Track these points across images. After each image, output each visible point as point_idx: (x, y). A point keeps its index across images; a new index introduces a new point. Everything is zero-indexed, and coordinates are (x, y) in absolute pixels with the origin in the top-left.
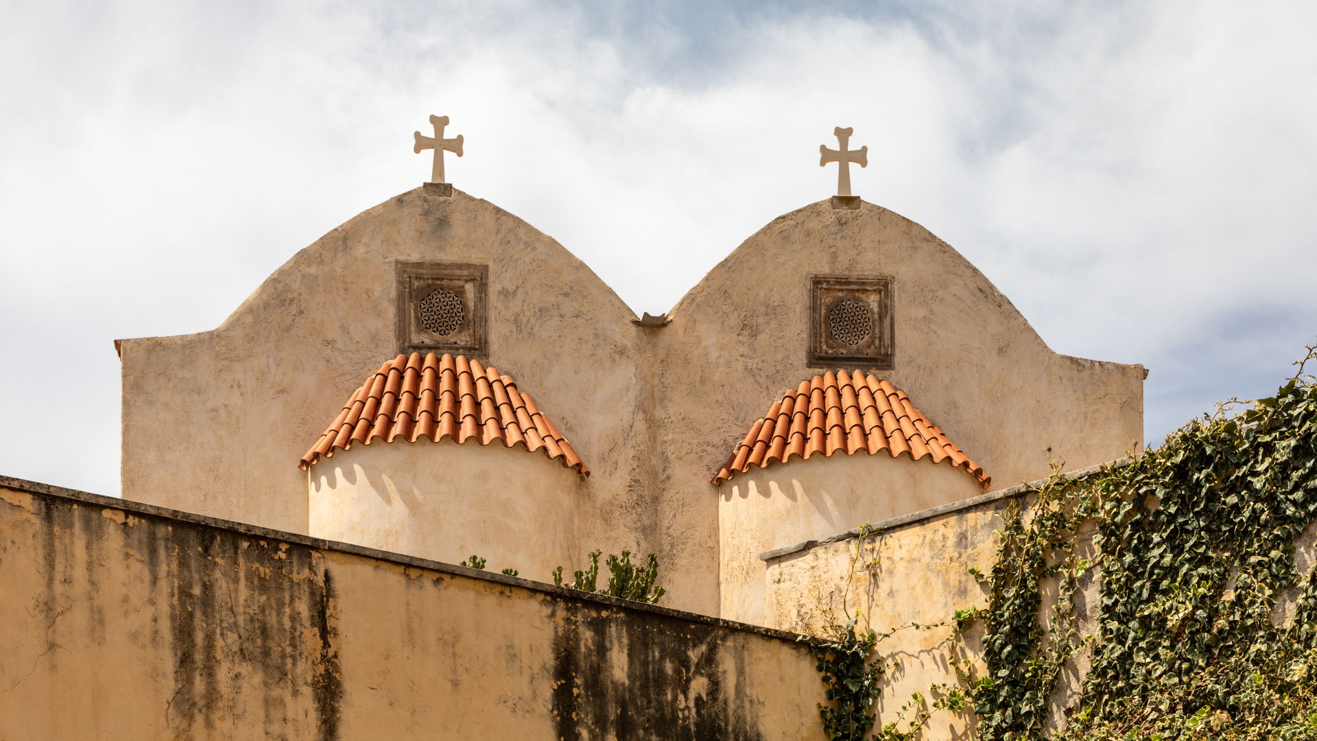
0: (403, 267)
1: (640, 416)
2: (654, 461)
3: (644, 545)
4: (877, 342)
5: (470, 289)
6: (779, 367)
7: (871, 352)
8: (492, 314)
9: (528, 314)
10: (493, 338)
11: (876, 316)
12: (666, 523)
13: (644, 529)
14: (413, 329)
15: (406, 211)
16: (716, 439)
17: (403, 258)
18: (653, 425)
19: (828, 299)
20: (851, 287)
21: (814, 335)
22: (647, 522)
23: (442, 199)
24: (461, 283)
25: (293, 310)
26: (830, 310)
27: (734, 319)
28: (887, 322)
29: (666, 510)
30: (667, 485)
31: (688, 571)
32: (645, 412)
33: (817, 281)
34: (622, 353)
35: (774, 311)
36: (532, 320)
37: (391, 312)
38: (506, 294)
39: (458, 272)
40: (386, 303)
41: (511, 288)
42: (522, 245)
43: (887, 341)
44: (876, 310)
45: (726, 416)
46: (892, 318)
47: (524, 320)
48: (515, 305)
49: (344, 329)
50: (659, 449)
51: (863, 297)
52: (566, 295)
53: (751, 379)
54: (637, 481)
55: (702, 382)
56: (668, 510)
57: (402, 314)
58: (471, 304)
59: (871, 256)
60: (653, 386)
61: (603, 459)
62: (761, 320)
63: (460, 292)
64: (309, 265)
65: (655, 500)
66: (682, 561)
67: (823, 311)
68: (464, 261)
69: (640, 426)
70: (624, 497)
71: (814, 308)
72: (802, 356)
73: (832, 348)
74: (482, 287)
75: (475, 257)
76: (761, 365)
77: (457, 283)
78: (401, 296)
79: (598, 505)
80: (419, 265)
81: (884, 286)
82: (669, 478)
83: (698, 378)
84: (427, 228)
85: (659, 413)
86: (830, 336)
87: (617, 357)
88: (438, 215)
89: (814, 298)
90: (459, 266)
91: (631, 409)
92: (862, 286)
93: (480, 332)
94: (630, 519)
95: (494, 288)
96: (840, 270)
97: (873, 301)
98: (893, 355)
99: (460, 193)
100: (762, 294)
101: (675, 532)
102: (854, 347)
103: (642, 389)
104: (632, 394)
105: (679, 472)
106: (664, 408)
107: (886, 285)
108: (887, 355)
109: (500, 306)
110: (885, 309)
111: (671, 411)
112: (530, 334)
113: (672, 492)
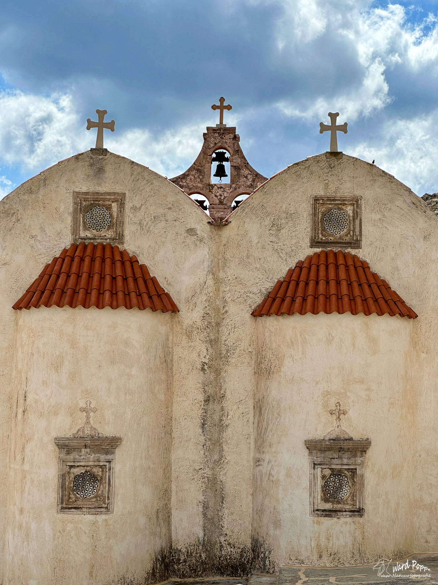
0: (77, 195)
1: (211, 276)
2: (218, 303)
3: (210, 350)
4: (352, 233)
5: (114, 206)
6: (293, 248)
7: (347, 239)
8: (127, 220)
9: (147, 219)
10: (126, 233)
11: (351, 218)
12: (224, 338)
13: (211, 341)
14: (81, 228)
15: (80, 164)
16: (255, 290)
17: (77, 190)
18: (217, 281)
19: (323, 209)
20: (337, 202)
21: (315, 229)
22: (213, 338)
23: (101, 157)
24: (110, 203)
25: (14, 219)
26: (324, 215)
27: (267, 222)
28: (357, 222)
29: (224, 330)
30: (225, 316)
31: (236, 365)
32: (213, 274)
33: (316, 199)
34: (201, 241)
35: (290, 216)
36: (149, 223)
37: (69, 220)
38: (135, 209)
39: (108, 197)
40: (66, 215)
41: (138, 206)
42: (145, 182)
43: (358, 233)
44: (351, 215)
45: (261, 276)
46: (361, 220)
47: (145, 223)
48: (140, 215)
49: (42, 229)
50: (221, 295)
51: (344, 207)
52: (170, 208)
53: (276, 255)
54: (207, 314)
55: (248, 257)
56: (226, 330)
57: (75, 221)
58: (115, 214)
59: (348, 185)
60: (219, 259)
61: (188, 301)
62: (283, 221)
63: (109, 208)
64: (24, 194)
65: (218, 324)
66: (233, 360)
67: (320, 216)
68: (112, 191)
69: (210, 282)
70: (199, 323)
71: (315, 214)
72: (307, 241)
73: (325, 236)
74: (122, 205)
75: (118, 189)
76: (282, 247)
77: (107, 203)
78: (75, 211)
79: (184, 328)
80: (87, 193)
81: (356, 202)
82: (226, 312)
83: (245, 255)
84: (92, 173)
85: (221, 274)
86: (324, 230)
87: (198, 243)
88: (98, 166)
89: (315, 209)
90: (109, 194)
91: (205, 273)
92: (343, 202)
93: (119, 230)
94: (203, 336)
95: (128, 205)
96: (330, 193)
97: (349, 210)
98: (361, 240)
99: (111, 154)
100: (284, 207)
101: (229, 343)
102: (338, 235)
103: (212, 261)
104: (206, 264)
105: (232, 309)
106: (225, 272)
107: (357, 201)
108: (357, 240)
109: (131, 215)
110: (356, 214)
111: (229, 274)
112: (148, 231)
113: (228, 320)
